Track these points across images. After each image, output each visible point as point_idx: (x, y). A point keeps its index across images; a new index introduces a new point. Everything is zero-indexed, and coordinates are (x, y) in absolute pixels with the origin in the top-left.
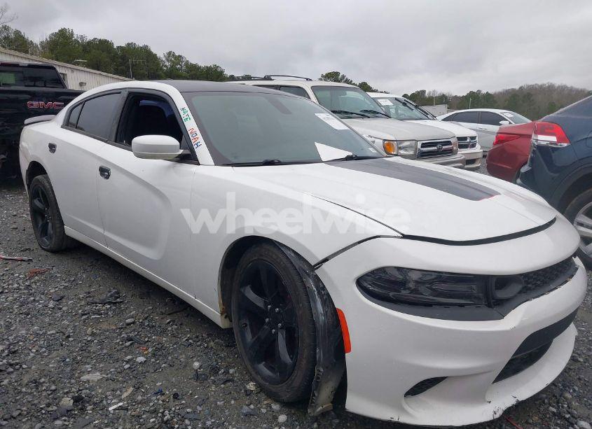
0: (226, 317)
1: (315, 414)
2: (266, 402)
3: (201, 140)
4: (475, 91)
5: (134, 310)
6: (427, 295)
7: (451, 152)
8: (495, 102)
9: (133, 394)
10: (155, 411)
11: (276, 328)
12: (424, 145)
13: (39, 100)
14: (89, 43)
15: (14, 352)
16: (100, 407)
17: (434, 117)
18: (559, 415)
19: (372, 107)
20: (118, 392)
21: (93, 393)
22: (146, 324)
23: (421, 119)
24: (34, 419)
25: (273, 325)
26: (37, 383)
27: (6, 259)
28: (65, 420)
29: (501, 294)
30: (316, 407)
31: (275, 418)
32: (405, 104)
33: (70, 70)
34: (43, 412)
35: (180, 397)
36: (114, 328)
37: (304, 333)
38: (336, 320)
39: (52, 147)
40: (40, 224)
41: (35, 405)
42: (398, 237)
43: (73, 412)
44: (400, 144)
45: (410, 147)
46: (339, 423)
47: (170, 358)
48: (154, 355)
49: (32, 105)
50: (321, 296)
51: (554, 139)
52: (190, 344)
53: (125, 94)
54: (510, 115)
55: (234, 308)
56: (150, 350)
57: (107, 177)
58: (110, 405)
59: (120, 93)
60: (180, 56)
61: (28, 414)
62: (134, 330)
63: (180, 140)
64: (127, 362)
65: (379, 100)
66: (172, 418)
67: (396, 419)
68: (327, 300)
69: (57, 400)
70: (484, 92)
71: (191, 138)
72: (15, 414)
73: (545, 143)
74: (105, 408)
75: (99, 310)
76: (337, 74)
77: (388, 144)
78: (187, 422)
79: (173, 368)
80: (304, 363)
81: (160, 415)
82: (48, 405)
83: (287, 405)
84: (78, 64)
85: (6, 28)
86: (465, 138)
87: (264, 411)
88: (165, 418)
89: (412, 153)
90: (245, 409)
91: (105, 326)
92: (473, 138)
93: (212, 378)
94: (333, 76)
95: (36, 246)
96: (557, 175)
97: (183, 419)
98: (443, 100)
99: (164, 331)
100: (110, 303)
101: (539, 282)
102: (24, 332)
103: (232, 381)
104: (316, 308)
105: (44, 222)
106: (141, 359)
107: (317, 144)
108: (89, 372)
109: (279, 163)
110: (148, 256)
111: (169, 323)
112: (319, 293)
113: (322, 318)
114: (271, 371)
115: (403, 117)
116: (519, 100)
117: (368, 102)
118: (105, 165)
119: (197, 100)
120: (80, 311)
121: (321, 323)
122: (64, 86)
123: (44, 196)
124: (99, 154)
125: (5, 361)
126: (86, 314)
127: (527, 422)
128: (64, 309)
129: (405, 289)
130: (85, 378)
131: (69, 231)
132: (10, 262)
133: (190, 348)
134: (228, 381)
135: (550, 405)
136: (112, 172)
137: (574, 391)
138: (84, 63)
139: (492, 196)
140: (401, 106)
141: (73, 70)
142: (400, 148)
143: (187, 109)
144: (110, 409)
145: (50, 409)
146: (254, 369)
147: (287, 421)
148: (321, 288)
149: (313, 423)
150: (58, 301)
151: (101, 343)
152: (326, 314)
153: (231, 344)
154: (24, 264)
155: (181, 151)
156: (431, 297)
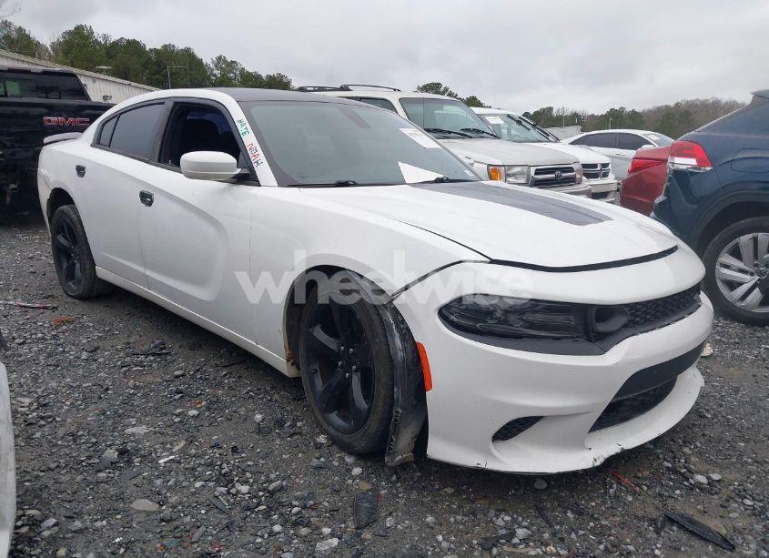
0: (292, 364)
1: (394, 464)
2: (337, 455)
3: (262, 157)
4: (617, 108)
5: (183, 362)
6: (518, 327)
7: (572, 181)
8: (643, 122)
9: (185, 447)
10: (210, 465)
11: (350, 371)
12: (538, 172)
13: (58, 116)
14: (115, 44)
15: (45, 405)
16: (150, 459)
17: (557, 140)
18: (674, 470)
19: (476, 126)
20: (169, 446)
21: (140, 446)
22: (198, 377)
23: (539, 141)
24: (73, 471)
25: (347, 368)
26: (75, 437)
27: (25, 307)
28: (110, 473)
29: (602, 327)
30: (394, 455)
31: (349, 471)
32: (519, 123)
33: (91, 80)
34: (84, 464)
35: (240, 450)
36: (160, 380)
37: (381, 371)
38: (416, 355)
39: (81, 170)
40: (65, 265)
41: (75, 457)
42: (486, 262)
43: (118, 465)
44: (509, 170)
45: (521, 174)
46: (421, 476)
47: (227, 411)
48: (208, 409)
49: (49, 121)
50: (400, 330)
51: (693, 162)
52: (251, 397)
53: (170, 105)
54: (655, 138)
55: (302, 352)
56: (204, 403)
57: (150, 204)
58: (160, 458)
59: (163, 103)
60: (232, 62)
61: (67, 466)
62: (184, 383)
63: (237, 157)
64: (177, 416)
65: (487, 118)
66: (231, 471)
67: (482, 465)
68: (407, 335)
69: (99, 453)
70: (629, 109)
71: (251, 155)
72: (53, 466)
73: (685, 167)
74: (155, 461)
75: (141, 362)
76: (438, 85)
77: (494, 170)
78: (248, 475)
79: (231, 423)
80: (380, 405)
81: (216, 468)
82: (89, 458)
83: (362, 456)
84: (101, 71)
85: (7, 24)
86: (595, 166)
87: (336, 463)
88: (223, 472)
89: (523, 181)
90: (315, 462)
91: (149, 378)
92: (605, 165)
93: (277, 431)
94: (433, 87)
95: (59, 292)
96: (696, 206)
97: (244, 471)
98: (575, 120)
99: (220, 385)
100: (153, 354)
101: (648, 316)
102: (54, 384)
103: (300, 434)
104: (394, 344)
105: (70, 262)
106: (193, 412)
107: (400, 164)
108: (134, 426)
109: (355, 185)
110: (199, 297)
111: (226, 375)
112: (397, 327)
113: (400, 354)
114: (344, 421)
115: (518, 138)
116: (673, 120)
117: (470, 118)
118: (146, 190)
119: (257, 111)
120: (119, 363)
121: (399, 359)
122: (87, 98)
123: (71, 230)
124: (140, 177)
125: (34, 414)
126: (126, 366)
127: (636, 477)
128: (100, 360)
129: (491, 319)
130: (130, 430)
131: (101, 272)
132: (30, 310)
133: (250, 400)
134: (296, 434)
135: (665, 460)
136: (156, 197)
137: (696, 447)
138: (107, 71)
139: (601, 221)
140: (515, 125)
141: (94, 79)
142: (509, 175)
143: (246, 121)
144: (161, 461)
145: (91, 461)
146: (326, 419)
147: (362, 474)
148: (400, 320)
149: (391, 476)
150: (91, 352)
151: (146, 396)
152: (405, 348)
153: (299, 397)
154: (48, 313)
155: (238, 171)
156: (521, 329)
